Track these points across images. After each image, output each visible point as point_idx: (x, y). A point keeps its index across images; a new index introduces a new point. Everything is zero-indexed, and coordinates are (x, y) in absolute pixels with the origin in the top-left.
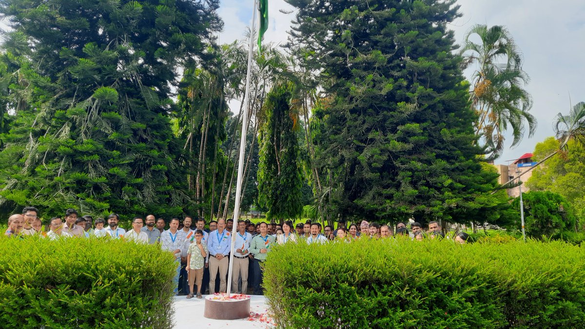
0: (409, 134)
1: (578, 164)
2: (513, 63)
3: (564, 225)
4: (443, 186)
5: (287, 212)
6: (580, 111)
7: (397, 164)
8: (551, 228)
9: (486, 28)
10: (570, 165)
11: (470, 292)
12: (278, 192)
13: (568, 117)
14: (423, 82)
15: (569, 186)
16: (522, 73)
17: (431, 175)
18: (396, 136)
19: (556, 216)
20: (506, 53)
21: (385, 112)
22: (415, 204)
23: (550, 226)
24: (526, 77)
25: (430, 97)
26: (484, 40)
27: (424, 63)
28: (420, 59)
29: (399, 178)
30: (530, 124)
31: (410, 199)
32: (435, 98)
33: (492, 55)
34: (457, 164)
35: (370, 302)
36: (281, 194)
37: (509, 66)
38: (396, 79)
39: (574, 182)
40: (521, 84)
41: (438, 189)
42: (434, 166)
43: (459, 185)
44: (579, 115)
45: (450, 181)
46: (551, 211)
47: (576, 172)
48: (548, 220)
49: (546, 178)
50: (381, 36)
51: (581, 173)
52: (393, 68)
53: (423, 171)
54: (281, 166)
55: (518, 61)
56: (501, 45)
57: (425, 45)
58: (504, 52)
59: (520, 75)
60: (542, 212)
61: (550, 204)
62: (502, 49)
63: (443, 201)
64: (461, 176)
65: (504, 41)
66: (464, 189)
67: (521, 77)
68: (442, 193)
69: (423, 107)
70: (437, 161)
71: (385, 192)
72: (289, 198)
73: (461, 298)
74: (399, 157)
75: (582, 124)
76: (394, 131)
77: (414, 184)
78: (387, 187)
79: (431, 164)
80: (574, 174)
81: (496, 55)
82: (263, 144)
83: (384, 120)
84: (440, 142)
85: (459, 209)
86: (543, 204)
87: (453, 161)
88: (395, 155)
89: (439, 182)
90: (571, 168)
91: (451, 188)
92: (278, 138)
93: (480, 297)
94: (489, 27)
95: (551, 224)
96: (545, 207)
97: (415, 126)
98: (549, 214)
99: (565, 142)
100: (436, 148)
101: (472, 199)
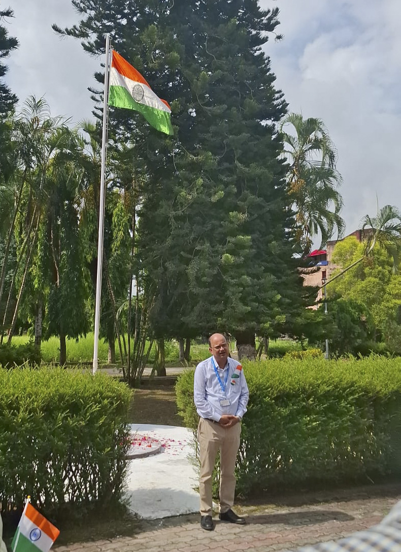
0: (240, 246)
1: (377, 268)
2: (327, 160)
3: (366, 335)
4: (272, 302)
5: (71, 330)
6: (387, 214)
7: (226, 278)
8: (353, 338)
9: (301, 118)
10: (370, 269)
11: (352, 399)
12: (59, 305)
13: (374, 219)
14: (253, 190)
15: (368, 292)
16: (335, 174)
17: (259, 291)
18: (226, 248)
19: (359, 326)
20: (321, 148)
21: (213, 222)
22: (244, 321)
23: (352, 336)
24: (339, 178)
25: (260, 207)
26: (299, 133)
27: (256, 170)
28: (253, 165)
29: (228, 293)
30: (338, 227)
31: (241, 316)
32: (264, 207)
33: (306, 151)
34: (284, 278)
35: (285, 411)
36: (62, 307)
37: (323, 164)
38: (226, 185)
39: (373, 287)
40: (334, 185)
41: (267, 305)
42: (262, 281)
43: (287, 301)
44: (386, 218)
45: (279, 297)
46: (353, 320)
47: (375, 277)
48: (351, 330)
49: (345, 282)
50: (209, 135)
51: (380, 278)
52: (222, 172)
53: (253, 286)
54: (61, 273)
55: (332, 157)
56: (316, 140)
57: (256, 150)
58: (319, 148)
59: (334, 174)
60: (346, 322)
61: (353, 314)
62: (317, 144)
63: (273, 317)
64: (288, 291)
65: (320, 136)
66: (290, 304)
67: (334, 177)
68: (272, 309)
69: (253, 217)
70: (265, 274)
71: (214, 308)
72: (75, 312)
73: (347, 404)
74: (228, 271)
75: (388, 228)
76: (223, 242)
77: (243, 300)
78: (215, 302)
79: (259, 279)
80: (373, 279)
81: (310, 150)
82: (23, 240)
83: (212, 230)
84: (267, 254)
85: (287, 325)
86: (346, 313)
87: (279, 274)
88: (225, 268)
89: (269, 298)
90: (371, 273)
91: (280, 304)
92: (57, 237)
93: (358, 403)
94: (305, 119)
95: (354, 335)
96: (348, 316)
97: (248, 239)
98: (352, 324)
99: (371, 248)
100: (262, 261)
101: (299, 315)
